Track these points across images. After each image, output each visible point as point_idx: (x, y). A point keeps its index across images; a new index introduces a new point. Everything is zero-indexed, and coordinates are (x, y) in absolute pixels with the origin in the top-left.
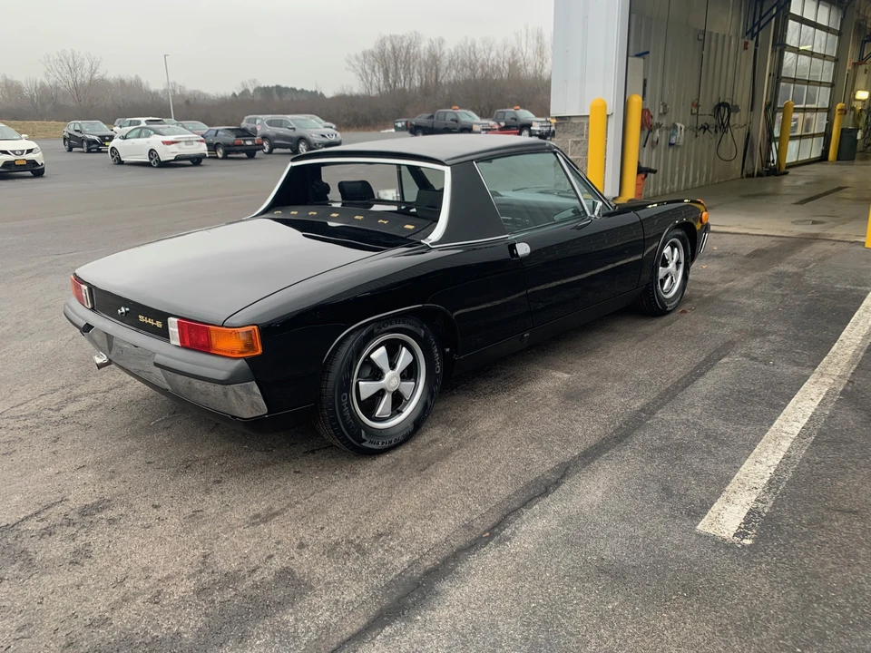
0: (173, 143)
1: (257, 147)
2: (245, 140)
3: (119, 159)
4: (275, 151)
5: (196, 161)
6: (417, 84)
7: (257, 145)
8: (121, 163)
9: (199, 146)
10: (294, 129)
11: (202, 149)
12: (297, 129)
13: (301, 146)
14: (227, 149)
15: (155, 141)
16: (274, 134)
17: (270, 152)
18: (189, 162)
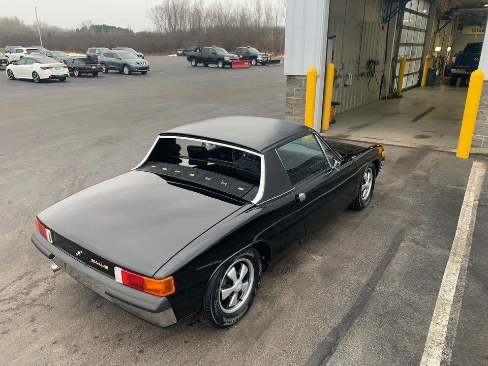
0: (48, 68)
1: (99, 70)
2: (91, 66)
3: (13, 76)
4: (109, 71)
5: (62, 79)
6: (188, 27)
7: (98, 69)
8: (14, 79)
9: (64, 70)
10: (120, 59)
11: (66, 71)
12: (122, 59)
13: (125, 69)
14: (81, 71)
15: (36, 67)
16: (108, 62)
17: (106, 72)
18: (58, 79)
